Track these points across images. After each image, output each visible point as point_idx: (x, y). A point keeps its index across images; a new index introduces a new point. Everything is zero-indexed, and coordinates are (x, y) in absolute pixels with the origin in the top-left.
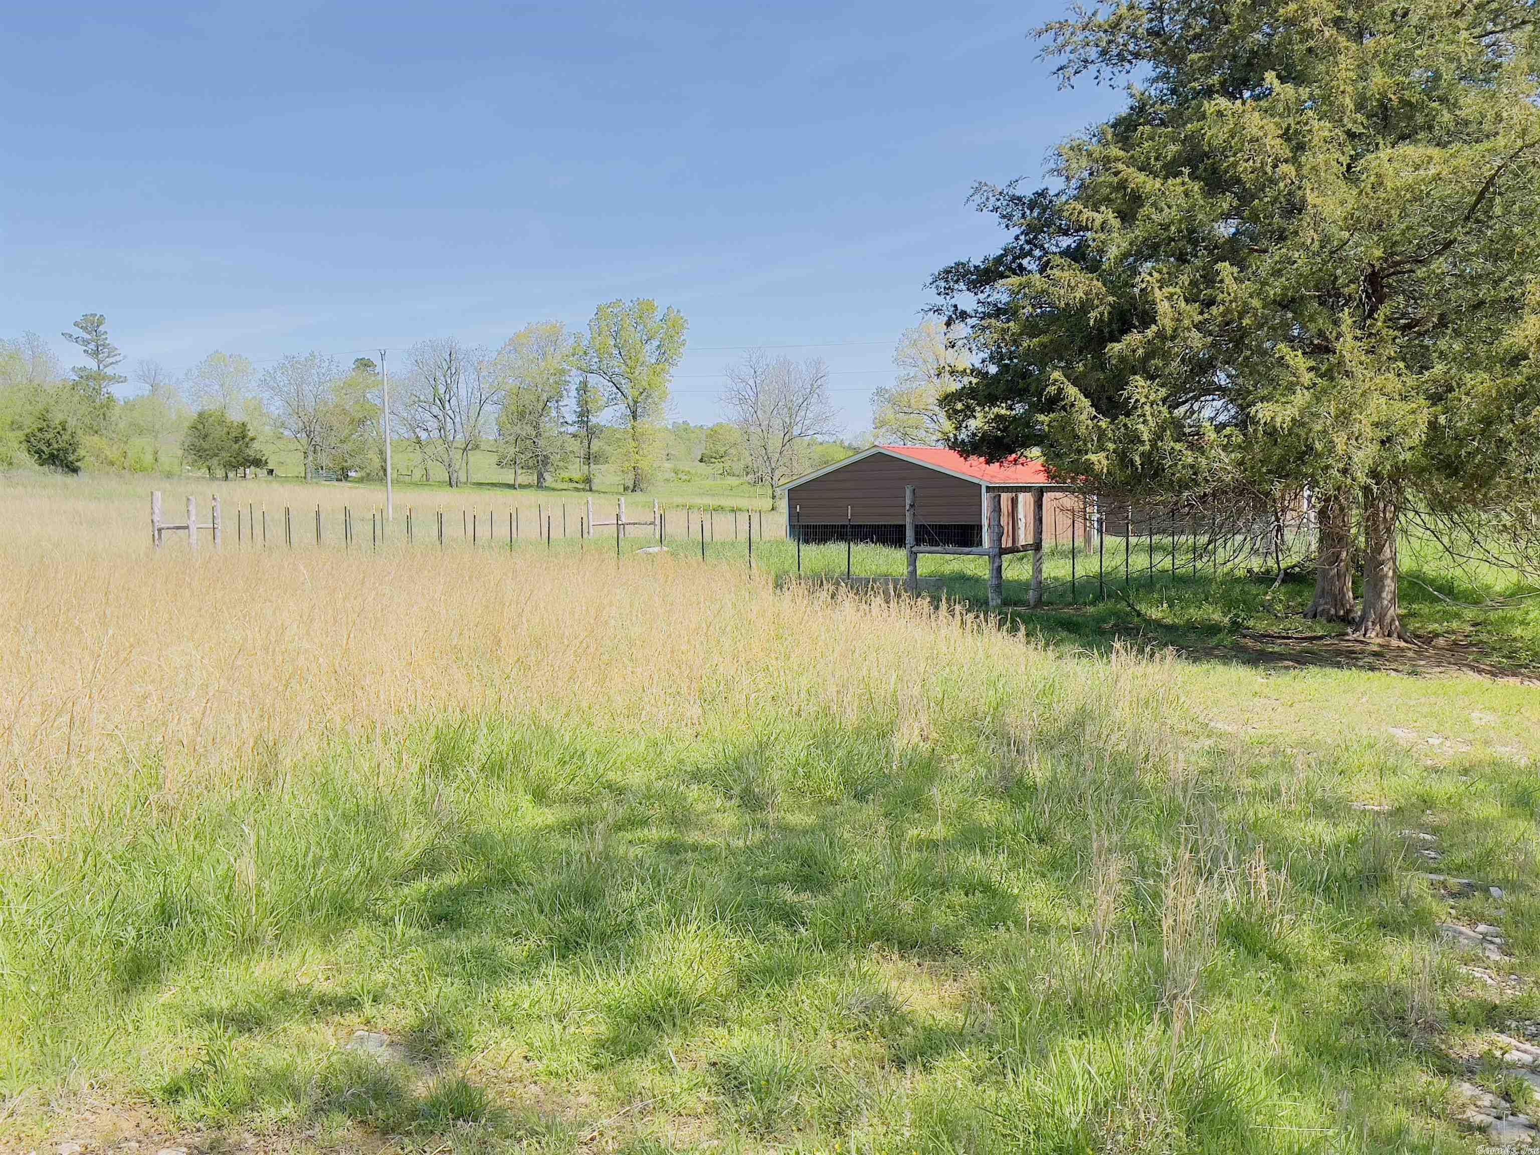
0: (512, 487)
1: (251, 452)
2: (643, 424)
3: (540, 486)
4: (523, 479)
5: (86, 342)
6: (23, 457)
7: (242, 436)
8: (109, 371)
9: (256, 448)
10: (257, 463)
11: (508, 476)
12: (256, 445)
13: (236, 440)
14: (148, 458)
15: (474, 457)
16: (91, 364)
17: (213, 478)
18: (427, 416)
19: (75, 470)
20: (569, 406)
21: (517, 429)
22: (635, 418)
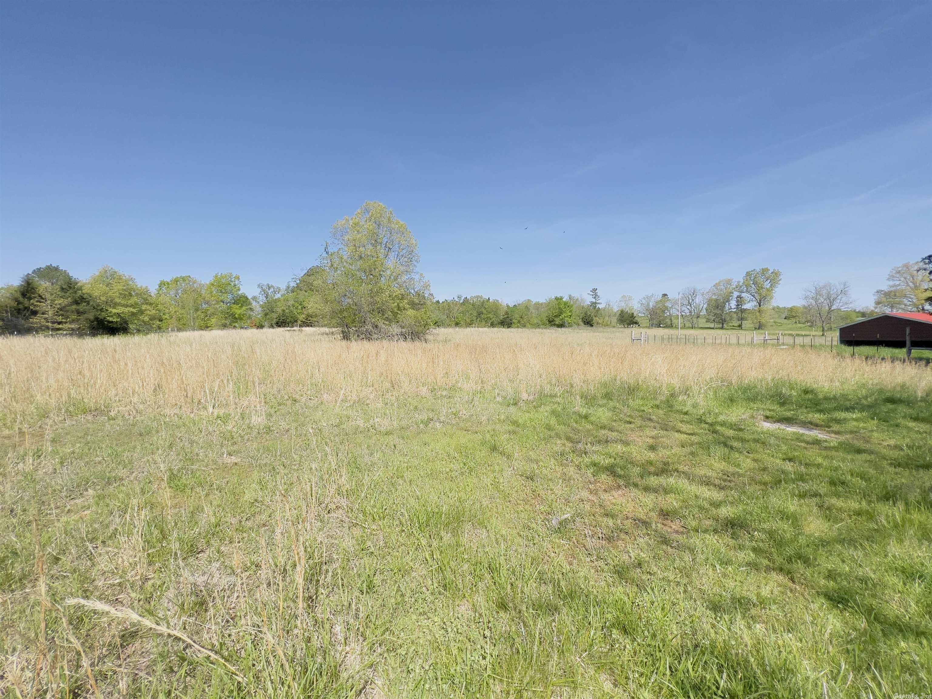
0: (713, 328)
1: (634, 320)
2: (763, 307)
3: (722, 328)
4: (716, 326)
5: (593, 295)
6: (581, 323)
7: (632, 316)
8: (598, 302)
9: (637, 319)
10: (636, 323)
11: (712, 325)
12: (636, 319)
13: (631, 317)
14: (609, 323)
15: (700, 320)
16: (594, 300)
17: (625, 327)
18: (686, 309)
19: (592, 326)
20: (733, 304)
21: (716, 311)
22: (760, 306)
